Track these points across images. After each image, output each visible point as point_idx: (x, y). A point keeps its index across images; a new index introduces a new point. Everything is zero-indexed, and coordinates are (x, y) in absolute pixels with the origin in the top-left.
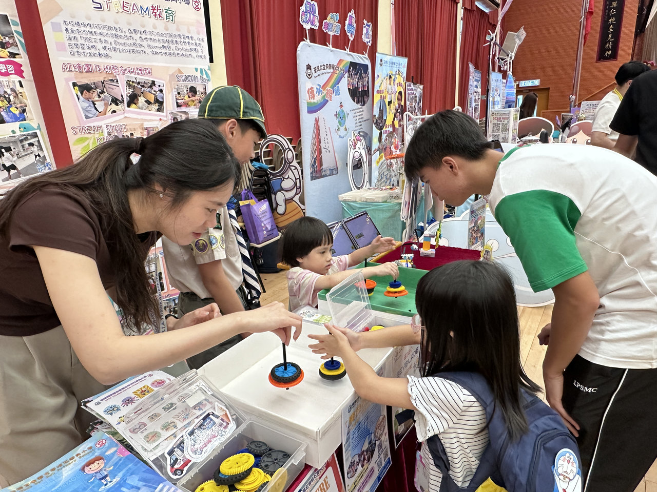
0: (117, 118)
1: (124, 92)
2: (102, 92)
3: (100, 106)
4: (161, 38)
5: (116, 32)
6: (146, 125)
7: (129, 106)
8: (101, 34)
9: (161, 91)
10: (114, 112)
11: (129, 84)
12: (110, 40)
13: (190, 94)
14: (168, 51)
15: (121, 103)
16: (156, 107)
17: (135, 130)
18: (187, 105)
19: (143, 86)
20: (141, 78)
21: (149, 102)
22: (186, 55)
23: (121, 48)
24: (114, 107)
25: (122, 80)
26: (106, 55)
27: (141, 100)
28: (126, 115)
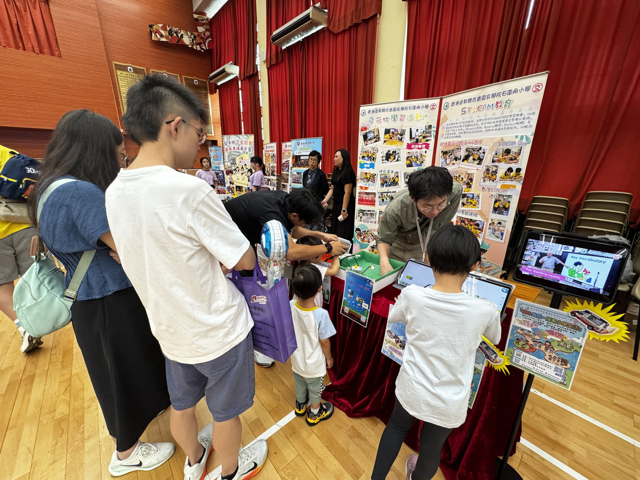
0: (454, 167)
1: (462, 153)
2: (452, 154)
3: (448, 161)
4: (496, 121)
5: (468, 124)
6: (469, 172)
7: (463, 161)
8: (460, 126)
9: (484, 153)
10: (454, 164)
11: (467, 150)
12: (464, 128)
13: (504, 154)
14: (498, 128)
15: (459, 159)
16: (477, 162)
17: (462, 174)
18: (499, 161)
19: (474, 151)
20: (474, 146)
21: (474, 159)
22: (511, 128)
23: (469, 131)
24: (454, 162)
25: (464, 148)
26: (459, 136)
27: (471, 158)
28: (460, 166)
